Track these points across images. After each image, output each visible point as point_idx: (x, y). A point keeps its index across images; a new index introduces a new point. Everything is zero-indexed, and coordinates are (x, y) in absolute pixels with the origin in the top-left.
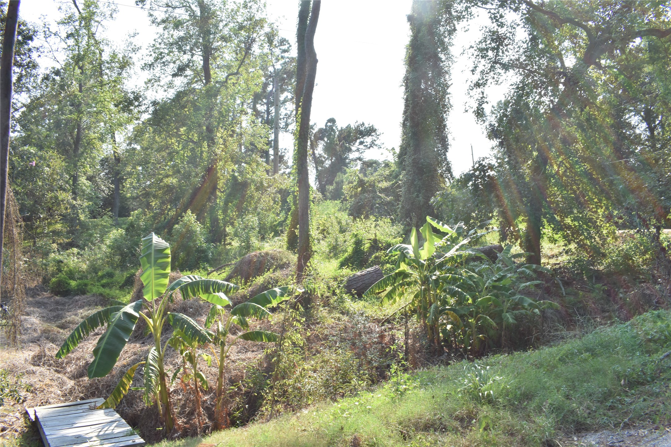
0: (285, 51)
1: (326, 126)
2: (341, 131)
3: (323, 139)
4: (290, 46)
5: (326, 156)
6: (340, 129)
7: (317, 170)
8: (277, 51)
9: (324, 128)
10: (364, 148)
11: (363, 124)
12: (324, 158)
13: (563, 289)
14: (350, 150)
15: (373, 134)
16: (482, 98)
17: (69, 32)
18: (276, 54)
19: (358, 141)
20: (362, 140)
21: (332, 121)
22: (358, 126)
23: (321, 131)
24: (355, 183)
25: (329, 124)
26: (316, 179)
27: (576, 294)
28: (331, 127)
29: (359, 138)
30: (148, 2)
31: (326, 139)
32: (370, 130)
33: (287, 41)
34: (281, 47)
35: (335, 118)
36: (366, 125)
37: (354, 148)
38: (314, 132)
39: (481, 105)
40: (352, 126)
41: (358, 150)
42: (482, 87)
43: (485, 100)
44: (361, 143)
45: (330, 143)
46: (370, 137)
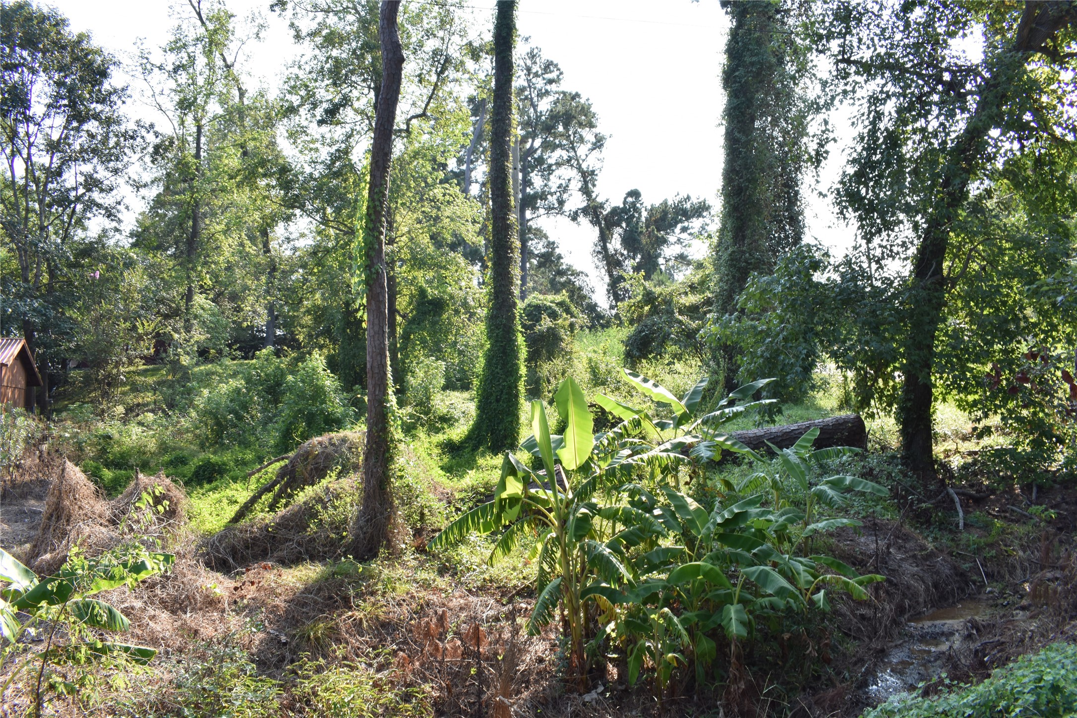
0: (551, 82)
1: (625, 202)
2: (652, 211)
3: (619, 225)
4: (561, 73)
5: (625, 252)
6: (649, 207)
7: (611, 275)
8: (539, 83)
9: (622, 206)
10: (689, 237)
11: (688, 198)
12: (622, 255)
13: (961, 514)
14: (664, 241)
15: (705, 214)
16: (823, 132)
17: (177, 63)
18: (538, 86)
19: (679, 226)
20: (686, 224)
21: (635, 194)
22: (680, 202)
23: (615, 211)
24: (639, 298)
25: (630, 199)
26: (608, 291)
27: (987, 527)
28: (633, 205)
29: (681, 221)
30: (290, 6)
31: (624, 225)
32: (700, 207)
33: (556, 65)
34: (546, 76)
35: (640, 190)
36: (694, 200)
37: (672, 239)
38: (605, 213)
39: (822, 146)
40: (670, 202)
41: (679, 241)
42: (824, 110)
43: (831, 136)
44: (684, 230)
45: (631, 231)
46: (701, 219)
